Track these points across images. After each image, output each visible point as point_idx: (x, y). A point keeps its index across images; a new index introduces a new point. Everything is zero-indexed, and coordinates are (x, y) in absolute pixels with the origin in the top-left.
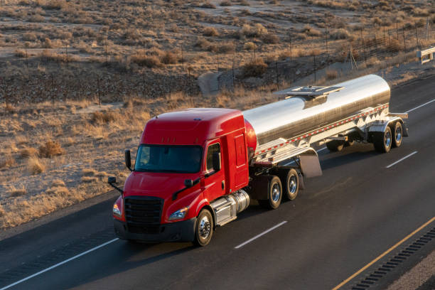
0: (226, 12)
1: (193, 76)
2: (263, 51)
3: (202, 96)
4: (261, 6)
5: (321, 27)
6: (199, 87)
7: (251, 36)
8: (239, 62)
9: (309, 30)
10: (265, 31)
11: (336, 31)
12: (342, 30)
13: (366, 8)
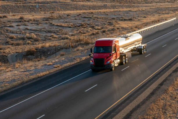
0: (19, 29)
1: (5, 55)
2: (34, 45)
3: (9, 64)
4: (33, 26)
5: (58, 34)
6: (8, 60)
7: (29, 38)
8: (24, 49)
9: (53, 36)
10: (35, 36)
11: (64, 36)
12: (67, 36)
13: (76, 27)
